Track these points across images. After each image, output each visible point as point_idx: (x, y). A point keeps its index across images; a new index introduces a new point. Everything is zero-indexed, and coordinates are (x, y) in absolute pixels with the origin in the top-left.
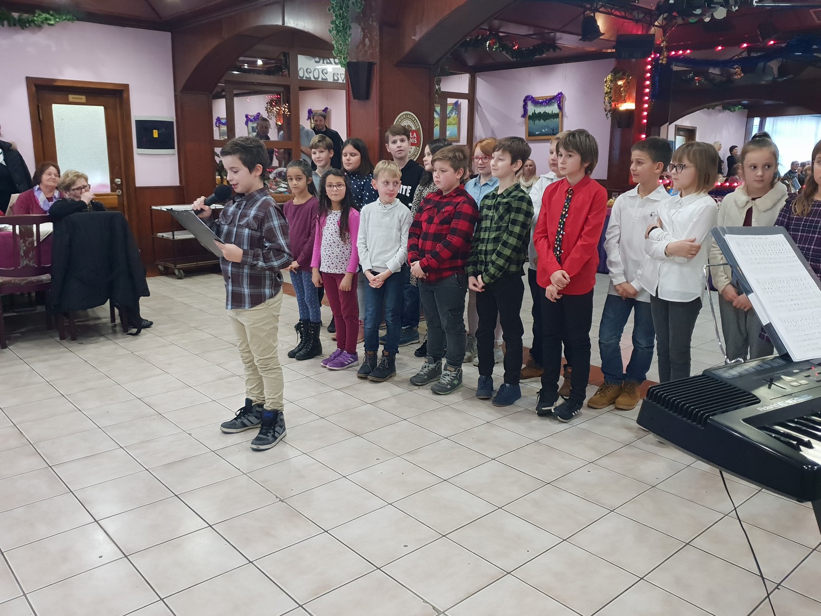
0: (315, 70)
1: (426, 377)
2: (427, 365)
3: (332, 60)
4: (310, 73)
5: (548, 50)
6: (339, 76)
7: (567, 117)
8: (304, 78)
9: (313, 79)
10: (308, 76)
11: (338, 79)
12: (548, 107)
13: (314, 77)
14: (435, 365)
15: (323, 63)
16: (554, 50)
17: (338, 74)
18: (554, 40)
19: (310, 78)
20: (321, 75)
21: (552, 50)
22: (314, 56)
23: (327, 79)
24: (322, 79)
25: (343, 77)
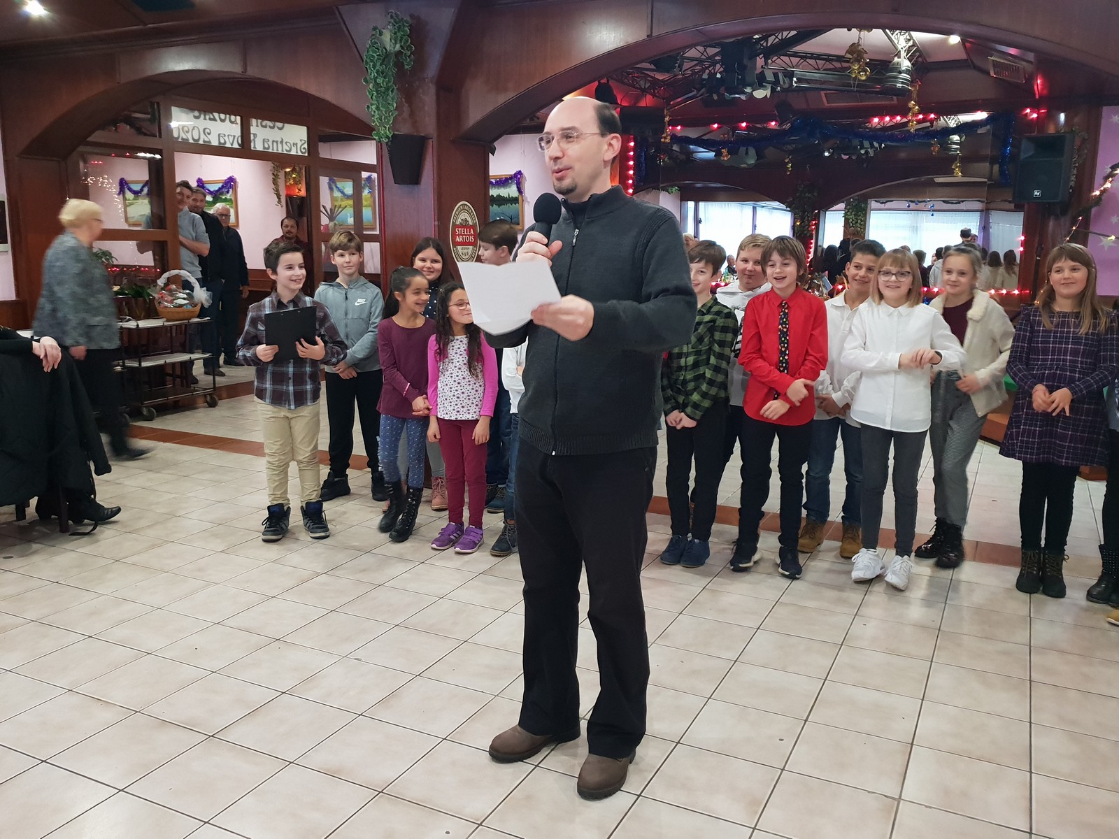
0: (193, 129)
3: (216, 115)
4: (187, 132)
6: (226, 138)
7: (528, 202)
8: (180, 140)
9: (191, 141)
10: (185, 137)
11: (225, 143)
12: (502, 189)
13: (193, 139)
15: (205, 119)
17: (225, 135)
19: (188, 140)
20: (203, 136)
22: (192, 109)
23: (210, 142)
24: (204, 141)
25: (231, 139)
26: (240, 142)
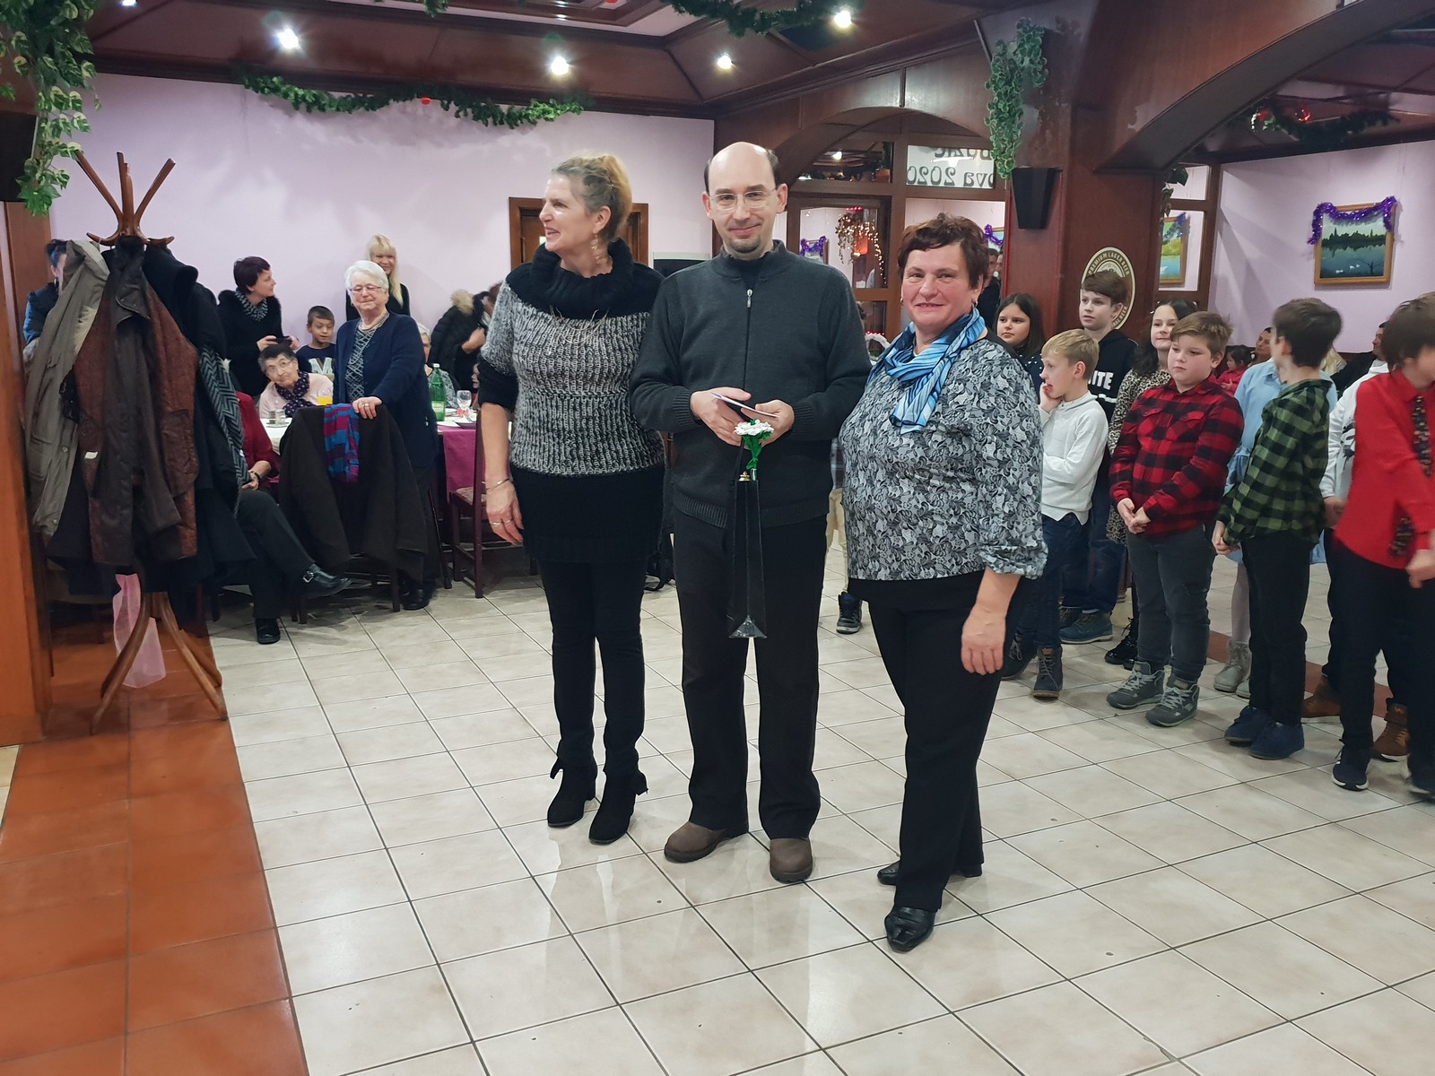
0: (934, 169)
1: (1136, 695)
2: (1139, 675)
3: (964, 151)
4: (926, 174)
5: (1372, 123)
6: (974, 178)
7: (1402, 242)
8: (916, 184)
9: (930, 184)
10: (922, 180)
11: (972, 184)
12: (1363, 224)
13: (932, 182)
14: (1153, 676)
15: (949, 156)
16: (1385, 123)
17: (973, 175)
18: (1386, 104)
19: (925, 183)
20: (945, 177)
21: (1379, 123)
22: (934, 147)
23: (953, 184)
25: (981, 178)
26: (992, 181)
